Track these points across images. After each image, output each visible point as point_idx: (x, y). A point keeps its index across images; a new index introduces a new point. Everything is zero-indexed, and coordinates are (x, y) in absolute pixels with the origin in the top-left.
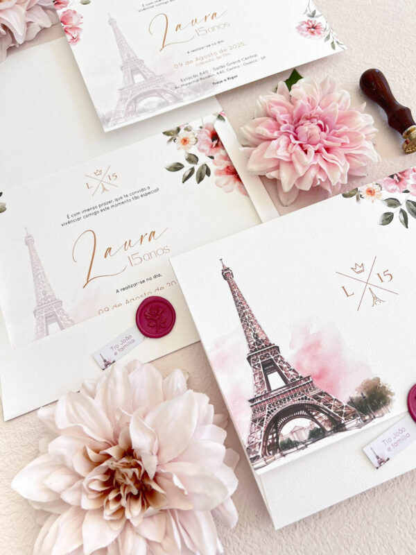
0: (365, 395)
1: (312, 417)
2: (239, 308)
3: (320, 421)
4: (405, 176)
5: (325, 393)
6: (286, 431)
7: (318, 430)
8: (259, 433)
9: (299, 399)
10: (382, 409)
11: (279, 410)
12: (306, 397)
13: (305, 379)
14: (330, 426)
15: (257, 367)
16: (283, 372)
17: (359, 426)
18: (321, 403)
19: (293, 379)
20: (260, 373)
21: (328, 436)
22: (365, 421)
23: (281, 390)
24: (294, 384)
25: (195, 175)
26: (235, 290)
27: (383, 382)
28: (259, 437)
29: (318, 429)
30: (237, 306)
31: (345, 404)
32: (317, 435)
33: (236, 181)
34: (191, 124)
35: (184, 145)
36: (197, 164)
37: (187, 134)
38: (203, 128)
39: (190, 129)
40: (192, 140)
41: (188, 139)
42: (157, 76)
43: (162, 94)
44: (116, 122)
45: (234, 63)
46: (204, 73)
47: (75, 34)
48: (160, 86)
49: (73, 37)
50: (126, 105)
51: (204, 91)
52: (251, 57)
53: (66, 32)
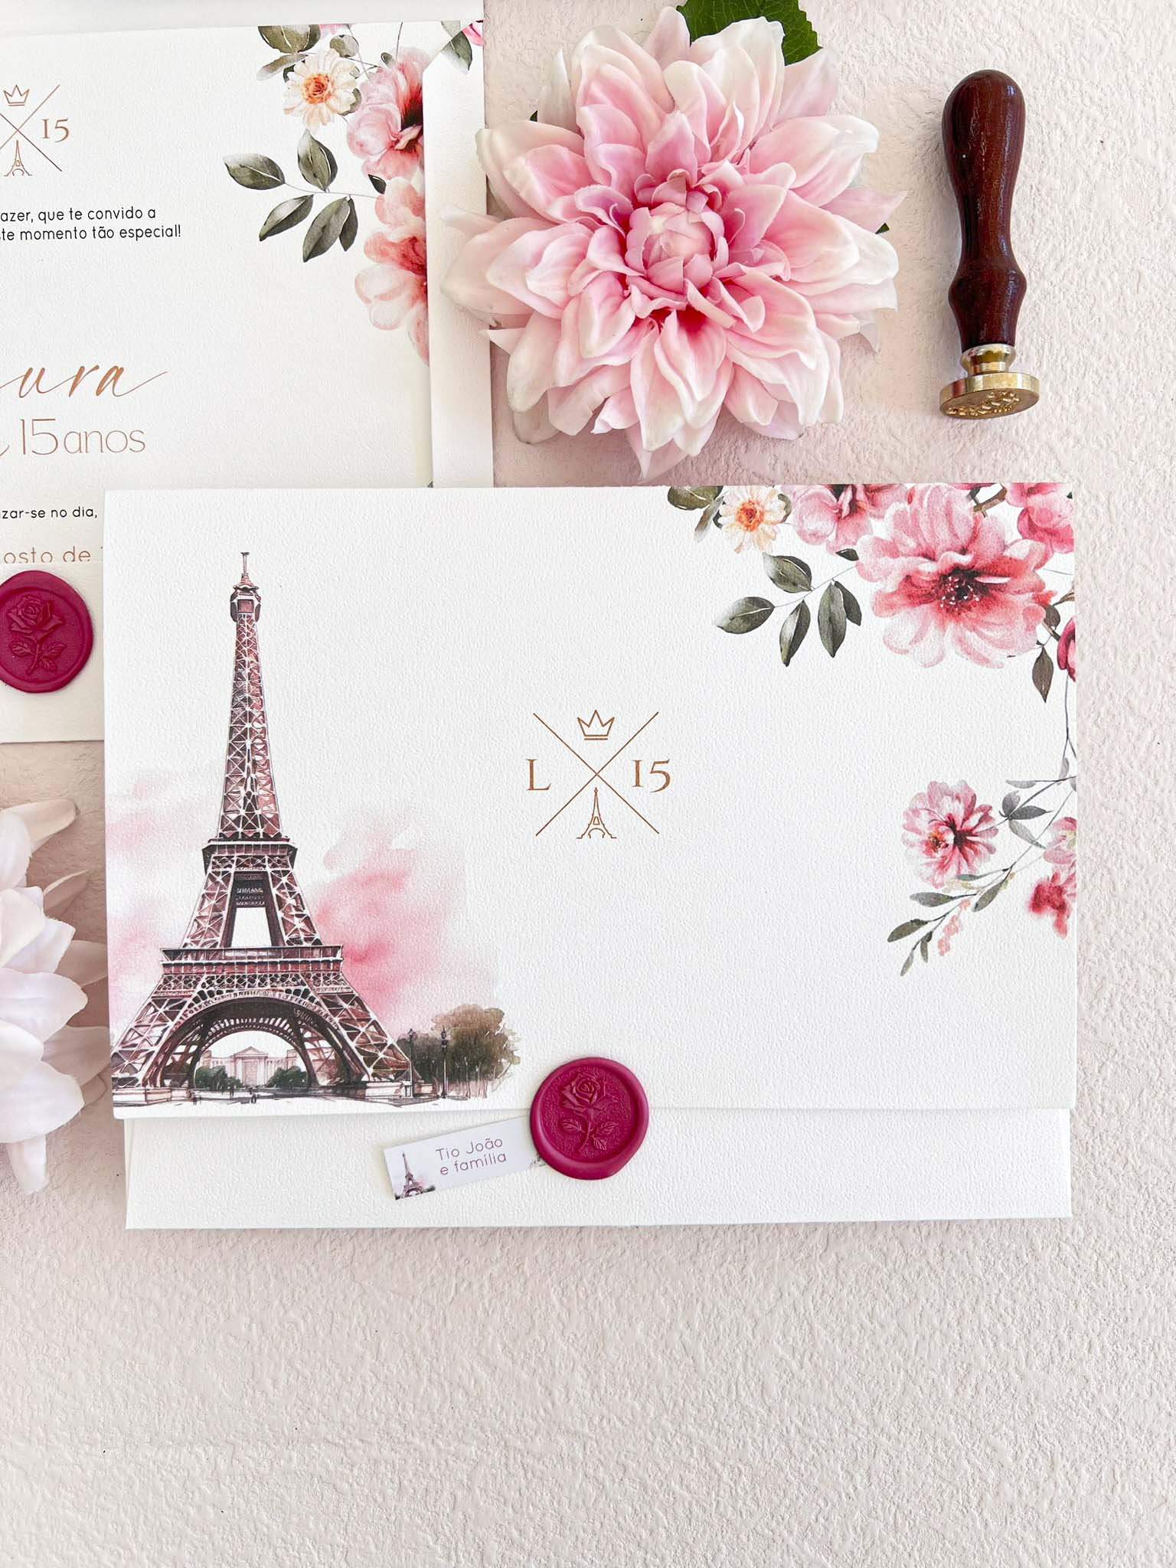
0: (448, 1038)
1: (298, 1042)
2: (240, 712)
3: (312, 1057)
4: (874, 503)
5: (358, 999)
6: (223, 1051)
7: (298, 1073)
8: (158, 1031)
9: (288, 991)
10: (473, 1083)
11: (228, 997)
12: (306, 992)
13: (324, 950)
14: (330, 1076)
15: (219, 879)
16: (280, 914)
17: (397, 1101)
18: (337, 1019)
19: (297, 941)
20: (221, 897)
21: (316, 1096)
22: (417, 1096)
23: (255, 954)
24: (292, 952)
25: (304, 226)
26: (247, 659)
27: (506, 1024)
28: (154, 1041)
29: (299, 1070)
30: (235, 705)
31: (390, 1041)
32: (289, 1084)
33: (417, 297)
34: (356, 31)
35: (311, 103)
36: (325, 190)
37: (333, 65)
38: (390, 62)
39: (351, 50)
40: (343, 96)
41: (332, 84)
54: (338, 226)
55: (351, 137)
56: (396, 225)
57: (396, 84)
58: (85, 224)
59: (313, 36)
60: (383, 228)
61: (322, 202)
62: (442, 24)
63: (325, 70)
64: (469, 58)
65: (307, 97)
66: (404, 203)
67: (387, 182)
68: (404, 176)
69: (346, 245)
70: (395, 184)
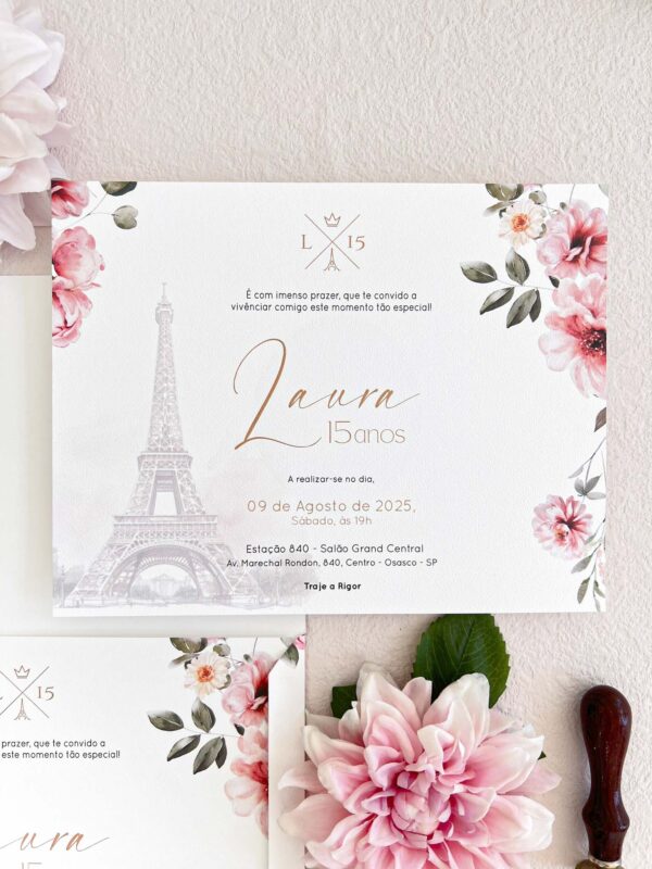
25: (195, 753)
33: (262, 798)
34: (230, 642)
35: (201, 682)
36: (208, 732)
37: (214, 661)
38: (249, 660)
39: (226, 652)
41: (214, 671)
42: (204, 512)
43: (197, 567)
44: (82, 600)
45: (369, 549)
46: (299, 549)
47: (72, 313)
48: (200, 543)
49: (66, 322)
50: (116, 565)
51: (281, 595)
52: (410, 548)
53: (55, 297)
54: (215, 753)
55: (224, 702)
56: (250, 754)
57: (252, 672)
58: (62, 749)
59: (203, 644)
60: (242, 756)
61: (205, 739)
62: (281, 639)
63: (209, 663)
64: (296, 659)
65: (198, 678)
66: (255, 741)
67: (245, 728)
68: (256, 725)
69: (220, 764)
70: (250, 730)
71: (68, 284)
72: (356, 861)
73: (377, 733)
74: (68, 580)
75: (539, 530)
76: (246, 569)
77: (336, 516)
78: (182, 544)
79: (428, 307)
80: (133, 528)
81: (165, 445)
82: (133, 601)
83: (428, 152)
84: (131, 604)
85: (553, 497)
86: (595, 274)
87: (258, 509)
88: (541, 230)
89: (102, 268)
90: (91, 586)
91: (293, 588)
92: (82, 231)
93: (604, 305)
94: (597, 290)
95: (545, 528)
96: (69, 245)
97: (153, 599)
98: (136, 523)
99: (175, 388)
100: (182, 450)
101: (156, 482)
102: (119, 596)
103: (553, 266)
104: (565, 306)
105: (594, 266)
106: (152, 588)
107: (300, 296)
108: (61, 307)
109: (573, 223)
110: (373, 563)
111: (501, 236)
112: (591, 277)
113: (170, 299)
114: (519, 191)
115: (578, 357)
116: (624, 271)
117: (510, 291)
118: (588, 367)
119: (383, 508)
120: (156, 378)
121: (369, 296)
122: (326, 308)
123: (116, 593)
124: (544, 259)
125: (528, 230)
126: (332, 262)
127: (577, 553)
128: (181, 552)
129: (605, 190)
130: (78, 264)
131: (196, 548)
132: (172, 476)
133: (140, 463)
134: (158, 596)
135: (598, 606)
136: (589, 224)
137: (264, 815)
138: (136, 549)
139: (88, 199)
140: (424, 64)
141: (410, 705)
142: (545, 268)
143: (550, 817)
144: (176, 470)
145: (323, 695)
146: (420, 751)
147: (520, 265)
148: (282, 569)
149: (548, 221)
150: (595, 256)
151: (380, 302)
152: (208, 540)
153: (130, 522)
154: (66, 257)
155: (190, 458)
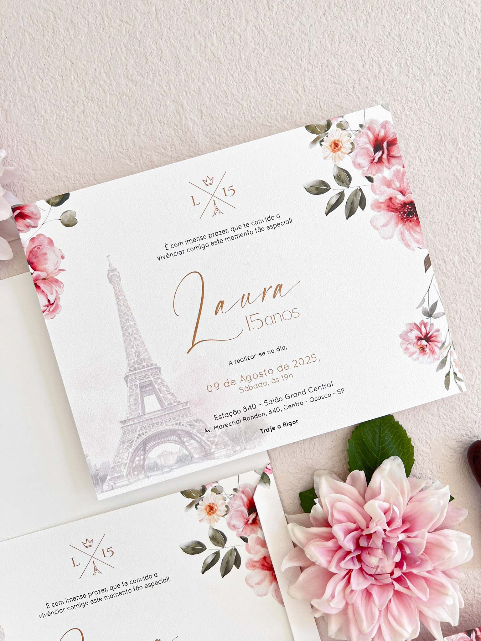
25: (219, 564)
33: (272, 580)
34: (221, 483)
35: (209, 515)
36: (224, 547)
37: (215, 499)
38: (237, 491)
39: (220, 490)
40: (221, 509)
41: (216, 506)
42: (179, 402)
43: (185, 440)
44: (115, 484)
45: (296, 395)
46: (250, 408)
47: (52, 294)
48: (182, 423)
49: (49, 301)
50: (130, 454)
51: (247, 442)
52: (324, 386)
53: (37, 287)
54: (232, 560)
55: (229, 524)
56: (256, 553)
57: (242, 499)
58: (130, 587)
59: (204, 489)
60: (251, 556)
61: (223, 552)
62: (255, 471)
63: (211, 501)
64: (269, 481)
65: (207, 513)
66: (257, 544)
67: (248, 537)
68: (254, 533)
69: (238, 566)
70: (252, 538)
71: (43, 275)
72: (347, 604)
73: (337, 516)
74: (101, 474)
75: (407, 349)
76: (218, 431)
77: (268, 379)
78: (171, 427)
79: (290, 221)
80: (134, 426)
81: (140, 364)
82: (149, 474)
83: (260, 114)
84: (148, 477)
85: (410, 324)
86: (396, 166)
87: (214, 389)
88: (351, 147)
89: (63, 257)
90: (117, 473)
91: (253, 435)
92: (42, 237)
93: (408, 184)
94: (400, 176)
95: (410, 346)
96: (36, 249)
97: (162, 470)
98: (136, 421)
99: (135, 324)
100: (152, 364)
101: (141, 390)
102: (138, 474)
103: (366, 169)
104: (382, 194)
105: (393, 161)
106: (159, 463)
107: (201, 238)
108: (43, 291)
109: (371, 136)
110: (302, 403)
111: (325, 158)
112: (394, 168)
113: (115, 266)
114: (329, 125)
115: (400, 226)
116: (415, 158)
117: (342, 194)
118: (409, 231)
119: (298, 364)
120: (121, 321)
121: (248, 225)
122: (221, 241)
123: (136, 473)
124: (359, 166)
125: (342, 150)
126: (217, 209)
127: (436, 357)
128: (172, 432)
129: (386, 107)
130: (46, 259)
131: (180, 427)
132: (151, 384)
133: (126, 381)
134: (165, 467)
135: (460, 389)
136: (382, 134)
137: (277, 591)
138: (141, 439)
139: (40, 214)
140: (240, 55)
141: (354, 491)
142: (361, 171)
143: (468, 538)
144: (152, 379)
145: (294, 501)
146: (369, 519)
147: (343, 174)
148: (242, 424)
149: (354, 140)
150: (392, 154)
151: (256, 227)
152: (187, 420)
153: (131, 423)
154: (36, 257)
155: (159, 368)
